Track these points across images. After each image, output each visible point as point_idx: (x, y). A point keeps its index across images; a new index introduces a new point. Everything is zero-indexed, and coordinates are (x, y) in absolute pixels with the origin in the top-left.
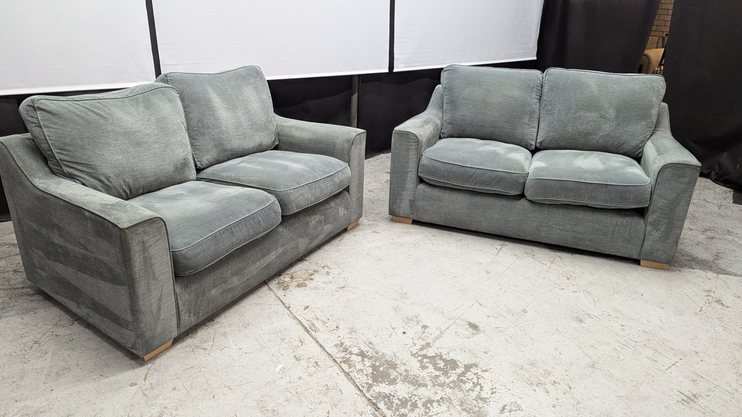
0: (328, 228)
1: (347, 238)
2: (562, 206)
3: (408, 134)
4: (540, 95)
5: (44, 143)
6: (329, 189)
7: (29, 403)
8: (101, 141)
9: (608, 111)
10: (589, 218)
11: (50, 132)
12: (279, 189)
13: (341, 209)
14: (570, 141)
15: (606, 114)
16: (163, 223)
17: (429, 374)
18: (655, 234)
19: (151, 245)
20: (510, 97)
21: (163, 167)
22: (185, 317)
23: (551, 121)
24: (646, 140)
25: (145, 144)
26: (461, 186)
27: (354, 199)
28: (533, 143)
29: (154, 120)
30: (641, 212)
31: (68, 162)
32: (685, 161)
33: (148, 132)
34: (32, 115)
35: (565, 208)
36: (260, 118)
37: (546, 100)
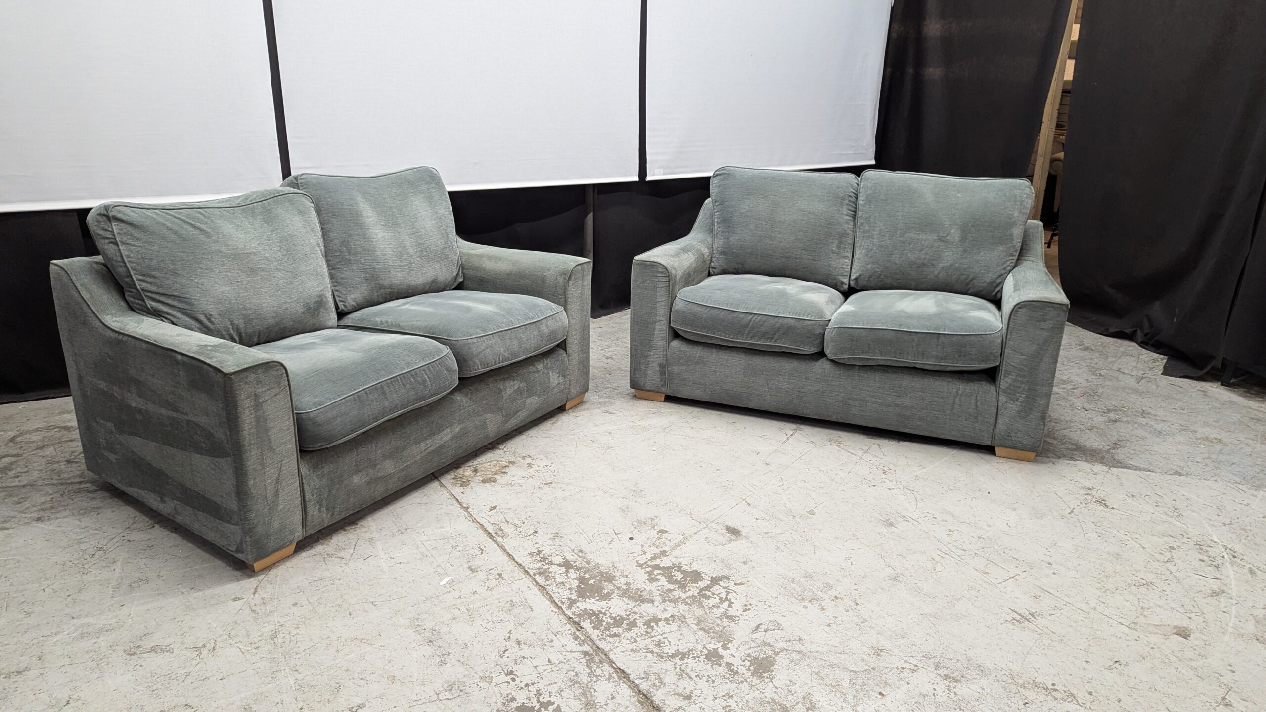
0: (533, 403)
1: (564, 420)
2: (879, 368)
3: (654, 265)
4: (854, 209)
5: (121, 266)
6: (531, 343)
7: (91, 620)
8: (200, 266)
9: (949, 232)
10: (918, 385)
11: (130, 250)
12: (455, 337)
13: (553, 375)
14: (898, 277)
15: (947, 235)
16: (284, 371)
17: (659, 588)
18: (1012, 406)
19: (267, 401)
20: (809, 213)
21: (288, 305)
22: (313, 511)
23: (870, 248)
24: (1006, 273)
25: (263, 271)
26: (733, 342)
27: (575, 362)
28: (846, 281)
29: (277, 238)
30: (991, 375)
31: (152, 292)
32: (1046, 298)
33: (267, 255)
34: (106, 227)
35: (884, 370)
36: (435, 242)
37: (861, 216)
